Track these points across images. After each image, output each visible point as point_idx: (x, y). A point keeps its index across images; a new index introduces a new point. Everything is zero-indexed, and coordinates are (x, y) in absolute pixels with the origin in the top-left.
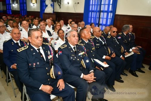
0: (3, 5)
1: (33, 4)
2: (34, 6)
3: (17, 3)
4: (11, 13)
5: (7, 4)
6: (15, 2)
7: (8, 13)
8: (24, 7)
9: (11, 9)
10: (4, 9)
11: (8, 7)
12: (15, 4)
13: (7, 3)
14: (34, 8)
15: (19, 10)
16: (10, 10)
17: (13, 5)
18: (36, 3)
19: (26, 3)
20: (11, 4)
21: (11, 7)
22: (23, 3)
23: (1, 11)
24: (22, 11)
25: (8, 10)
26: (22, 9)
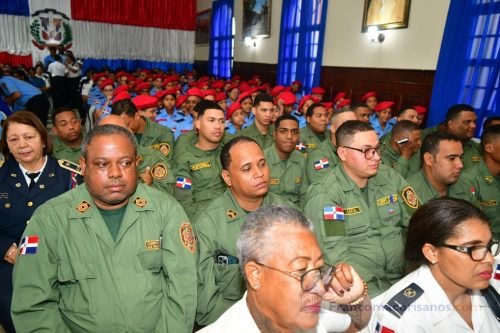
0: (198, 42)
2: (381, 39)
3: (267, 30)
4: (229, 74)
5: (212, 40)
6: (256, 28)
7: (216, 72)
8: (305, 45)
9: (231, 58)
10: (199, 59)
11: (220, 49)
12: (253, 38)
13: (217, 35)
14: (380, 54)
15: (274, 60)
16: (226, 59)
17: (248, 41)
18: (405, 24)
19: (322, 28)
20: (233, 37)
21: (231, 48)
22: (306, 29)
23: (186, 65)
24: (295, 66)
25: (216, 63)
26: (296, 55)
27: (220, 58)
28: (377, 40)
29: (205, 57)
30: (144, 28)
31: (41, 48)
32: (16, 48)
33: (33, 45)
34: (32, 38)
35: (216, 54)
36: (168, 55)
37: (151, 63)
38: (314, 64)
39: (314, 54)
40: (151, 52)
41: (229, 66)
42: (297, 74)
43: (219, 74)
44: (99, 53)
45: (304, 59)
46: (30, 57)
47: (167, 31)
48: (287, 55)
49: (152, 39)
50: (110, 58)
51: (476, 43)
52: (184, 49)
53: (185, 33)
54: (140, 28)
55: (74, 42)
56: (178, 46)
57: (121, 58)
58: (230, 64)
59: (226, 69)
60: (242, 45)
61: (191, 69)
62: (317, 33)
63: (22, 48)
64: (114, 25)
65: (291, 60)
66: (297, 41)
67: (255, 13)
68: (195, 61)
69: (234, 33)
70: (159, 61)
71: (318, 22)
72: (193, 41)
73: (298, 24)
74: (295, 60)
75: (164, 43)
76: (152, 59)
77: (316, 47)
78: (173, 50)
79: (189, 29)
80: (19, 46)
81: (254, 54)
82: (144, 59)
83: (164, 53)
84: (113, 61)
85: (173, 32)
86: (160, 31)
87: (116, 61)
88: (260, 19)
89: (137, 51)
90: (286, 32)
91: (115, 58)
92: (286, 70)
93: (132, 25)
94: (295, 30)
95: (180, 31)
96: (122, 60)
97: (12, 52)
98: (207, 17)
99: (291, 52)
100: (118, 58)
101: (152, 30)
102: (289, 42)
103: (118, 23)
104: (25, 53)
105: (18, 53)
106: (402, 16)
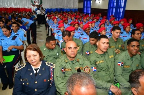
0: (79, 2)
5: (84, 1)
7: (85, 11)
9: (91, 7)
11: (87, 4)
15: (106, 7)
16: (89, 7)
21: (91, 4)
23: (76, 9)
24: (114, 10)
25: (85, 8)
27: (87, 7)
29: (82, 7)
31: (34, 6)
32: (27, 7)
33: (32, 5)
34: (31, 3)
35: (85, 6)
36: (70, 6)
37: (65, 9)
38: (122, 9)
39: (122, 5)
40: (65, 6)
41: (90, 10)
43: (86, 12)
44: (50, 7)
45: (118, 7)
46: (31, 9)
48: (112, 6)
50: (53, 8)
52: (75, 4)
55: (43, 4)
57: (56, 8)
58: (90, 9)
61: (77, 10)
63: (29, 6)
65: (113, 8)
68: (78, 8)
70: (67, 8)
74: (114, 7)
75: (69, 3)
76: (66, 8)
78: (72, 5)
80: (28, 6)
81: (99, 6)
82: (63, 8)
84: (54, 9)
89: (61, 6)
91: (54, 8)
92: (111, 11)
96: (57, 9)
97: (26, 8)
99: (113, 5)
104: (30, 8)
105: (28, 8)
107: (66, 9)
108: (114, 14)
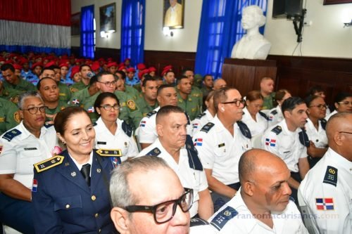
0: (73, 34)
1: (171, 28)
2: (172, 34)
3: (114, 27)
4: (93, 55)
5: (82, 33)
6: (108, 26)
7: (85, 54)
8: (135, 37)
9: (94, 45)
10: (73, 45)
11: (87, 39)
12: (106, 32)
13: (84, 29)
14: (172, 43)
15: (118, 47)
16: (91, 46)
17: (103, 34)
18: (183, 24)
19: (143, 27)
20: (94, 31)
21: (93, 39)
22: (135, 27)
23: (66, 49)
24: (130, 50)
25: (84, 48)
26: (130, 43)
27: (87, 45)
28: (169, 35)
29: (78, 45)
30: (33, 24)
35: (84, 42)
36: (51, 43)
37: (39, 48)
38: (139, 50)
39: (140, 43)
40: (39, 41)
42: (131, 55)
43: (87, 55)
45: (135, 45)
47: (50, 26)
48: (125, 43)
49: (39, 32)
50: (8, 44)
51: (212, 38)
52: (63, 38)
53: (64, 28)
54: (30, 24)
56: (59, 36)
57: (17, 44)
58: (93, 49)
59: (91, 52)
60: (100, 37)
61: (69, 53)
62: (140, 30)
64: (10, 22)
65: (127, 47)
66: (130, 35)
67: (106, 17)
68: (71, 47)
69: (95, 29)
70: (45, 46)
71: (141, 23)
72: (69, 33)
73: (130, 24)
74: (130, 47)
75: (48, 34)
76: (40, 46)
77: (140, 39)
78: (55, 39)
79: (66, 25)
81: (107, 43)
82: (33, 45)
83: (49, 41)
84: (10, 46)
85: (55, 27)
86: (45, 26)
87: (12, 46)
88: (109, 20)
89: (28, 40)
90: (124, 29)
91: (11, 44)
92: (125, 53)
93: (23, 21)
94: (129, 28)
95: (60, 27)
96: (17, 46)
98: (78, 18)
99: (128, 42)
100: (14, 44)
101: (39, 25)
102: (126, 36)
103: (13, 20)
106: (180, 22)
107: (42, 48)
108: (129, 57)
